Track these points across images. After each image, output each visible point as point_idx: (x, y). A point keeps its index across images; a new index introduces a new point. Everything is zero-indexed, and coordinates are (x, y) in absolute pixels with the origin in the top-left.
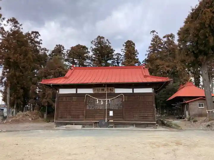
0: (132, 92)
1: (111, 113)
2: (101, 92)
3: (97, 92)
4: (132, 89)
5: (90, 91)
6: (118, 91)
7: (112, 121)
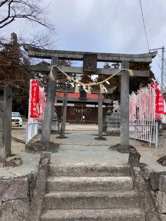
0: (95, 107)
1: (84, 117)
2: (79, 106)
3: (76, 106)
4: (95, 105)
5: (73, 105)
6: (88, 106)
7: (84, 121)
